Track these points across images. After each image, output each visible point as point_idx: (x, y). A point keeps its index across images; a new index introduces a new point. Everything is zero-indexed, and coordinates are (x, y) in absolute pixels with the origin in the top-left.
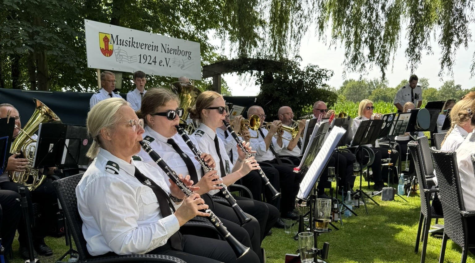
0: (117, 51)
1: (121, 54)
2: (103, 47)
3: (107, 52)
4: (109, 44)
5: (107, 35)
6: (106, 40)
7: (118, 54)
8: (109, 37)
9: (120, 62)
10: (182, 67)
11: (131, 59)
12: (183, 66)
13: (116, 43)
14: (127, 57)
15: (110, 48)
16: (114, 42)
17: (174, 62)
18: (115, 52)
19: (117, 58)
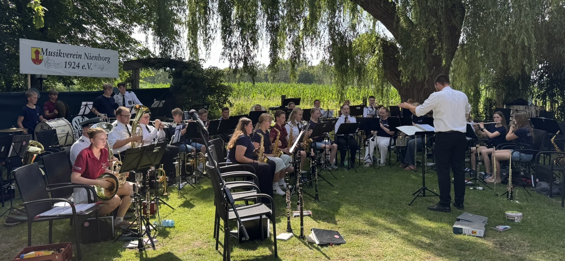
0: (46, 60)
1: (49, 62)
2: (34, 57)
3: (37, 61)
4: (40, 55)
6: (37, 53)
7: (46, 63)
8: (40, 50)
9: (48, 68)
10: (101, 69)
11: (58, 66)
12: (103, 68)
14: (55, 64)
15: (40, 58)
16: (44, 54)
17: (95, 66)
18: (44, 61)
19: (45, 65)
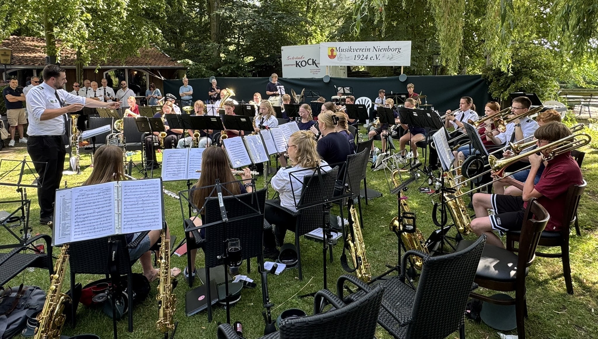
1: (341, 56)
2: (330, 54)
3: (332, 56)
4: (334, 52)
5: (333, 48)
6: (332, 51)
8: (335, 49)
9: (341, 61)
11: (348, 59)
12: (392, 58)
13: (338, 51)
14: (346, 57)
15: (334, 54)
17: (383, 57)
18: (337, 56)
19: (338, 59)
